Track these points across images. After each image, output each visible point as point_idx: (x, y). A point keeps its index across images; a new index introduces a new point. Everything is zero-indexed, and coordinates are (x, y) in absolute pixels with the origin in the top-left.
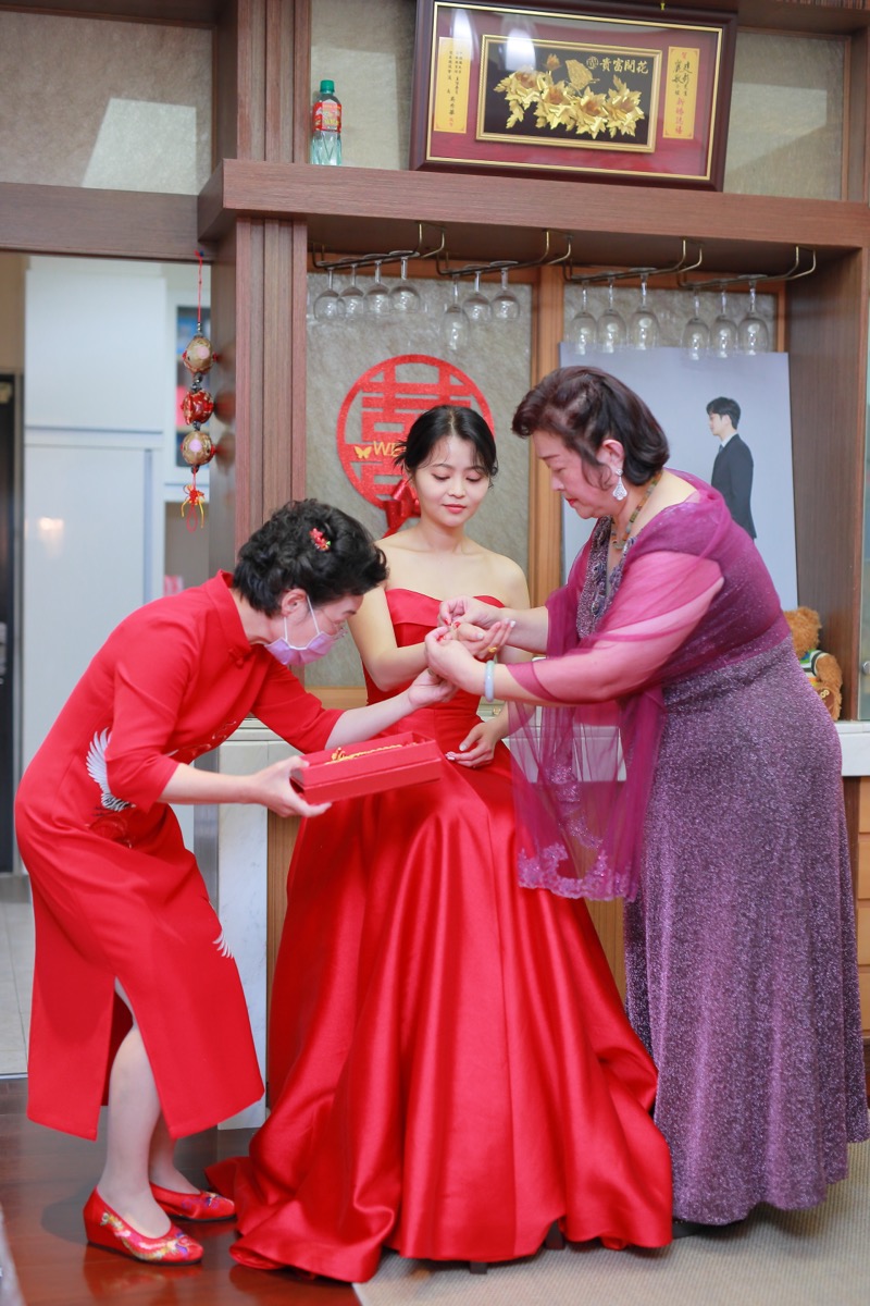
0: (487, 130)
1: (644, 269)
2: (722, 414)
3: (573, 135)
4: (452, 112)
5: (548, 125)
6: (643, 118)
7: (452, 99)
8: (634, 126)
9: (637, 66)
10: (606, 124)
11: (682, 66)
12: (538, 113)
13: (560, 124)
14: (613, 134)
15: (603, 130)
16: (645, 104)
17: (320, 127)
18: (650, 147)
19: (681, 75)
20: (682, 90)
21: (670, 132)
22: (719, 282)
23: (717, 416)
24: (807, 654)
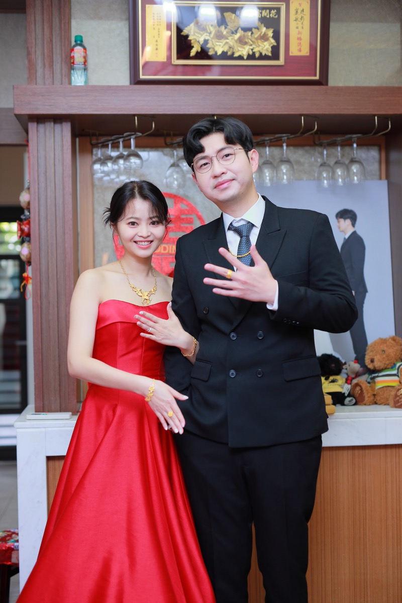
0: (178, 58)
1: (284, 135)
2: (345, 219)
3: (232, 57)
4: (157, 49)
5: (216, 53)
6: (275, 44)
7: (157, 41)
8: (270, 49)
9: (270, 13)
10: (252, 50)
11: (299, 11)
12: (209, 46)
13: (223, 52)
14: (257, 55)
15: (251, 53)
16: (276, 36)
17: (73, 63)
18: (281, 61)
19: (299, 16)
20: (300, 26)
21: (294, 51)
22: (336, 140)
23: (342, 220)
24: (395, 365)
